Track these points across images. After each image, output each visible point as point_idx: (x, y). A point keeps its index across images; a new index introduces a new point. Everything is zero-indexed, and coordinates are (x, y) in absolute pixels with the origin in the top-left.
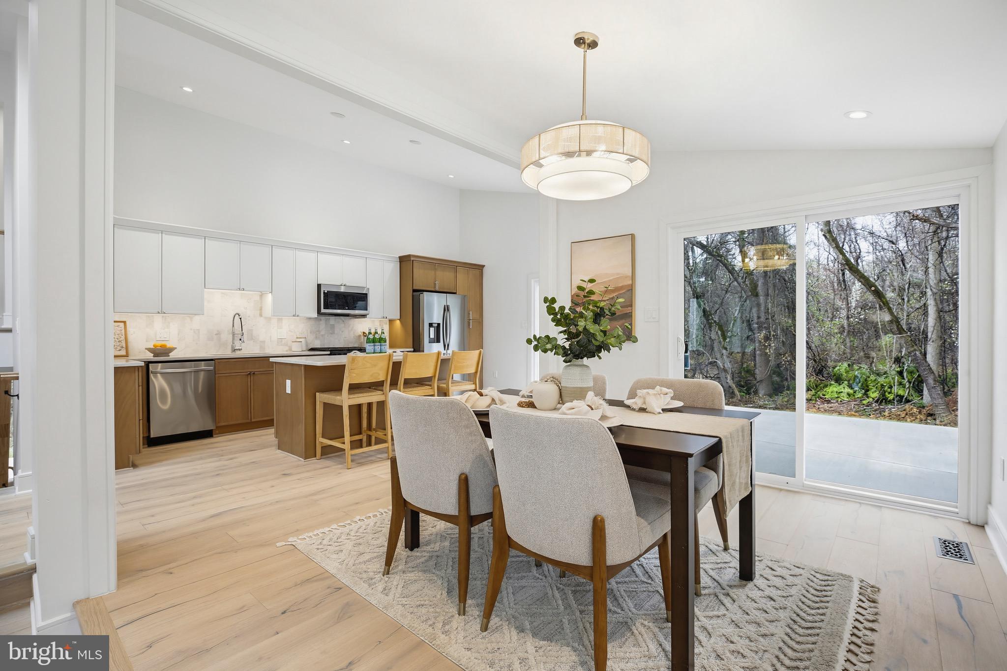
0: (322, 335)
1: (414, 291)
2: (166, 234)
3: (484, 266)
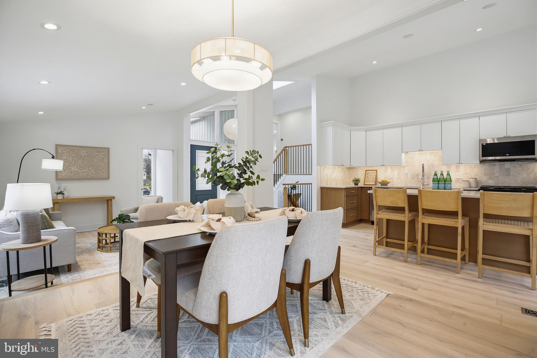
2: (385, 129)
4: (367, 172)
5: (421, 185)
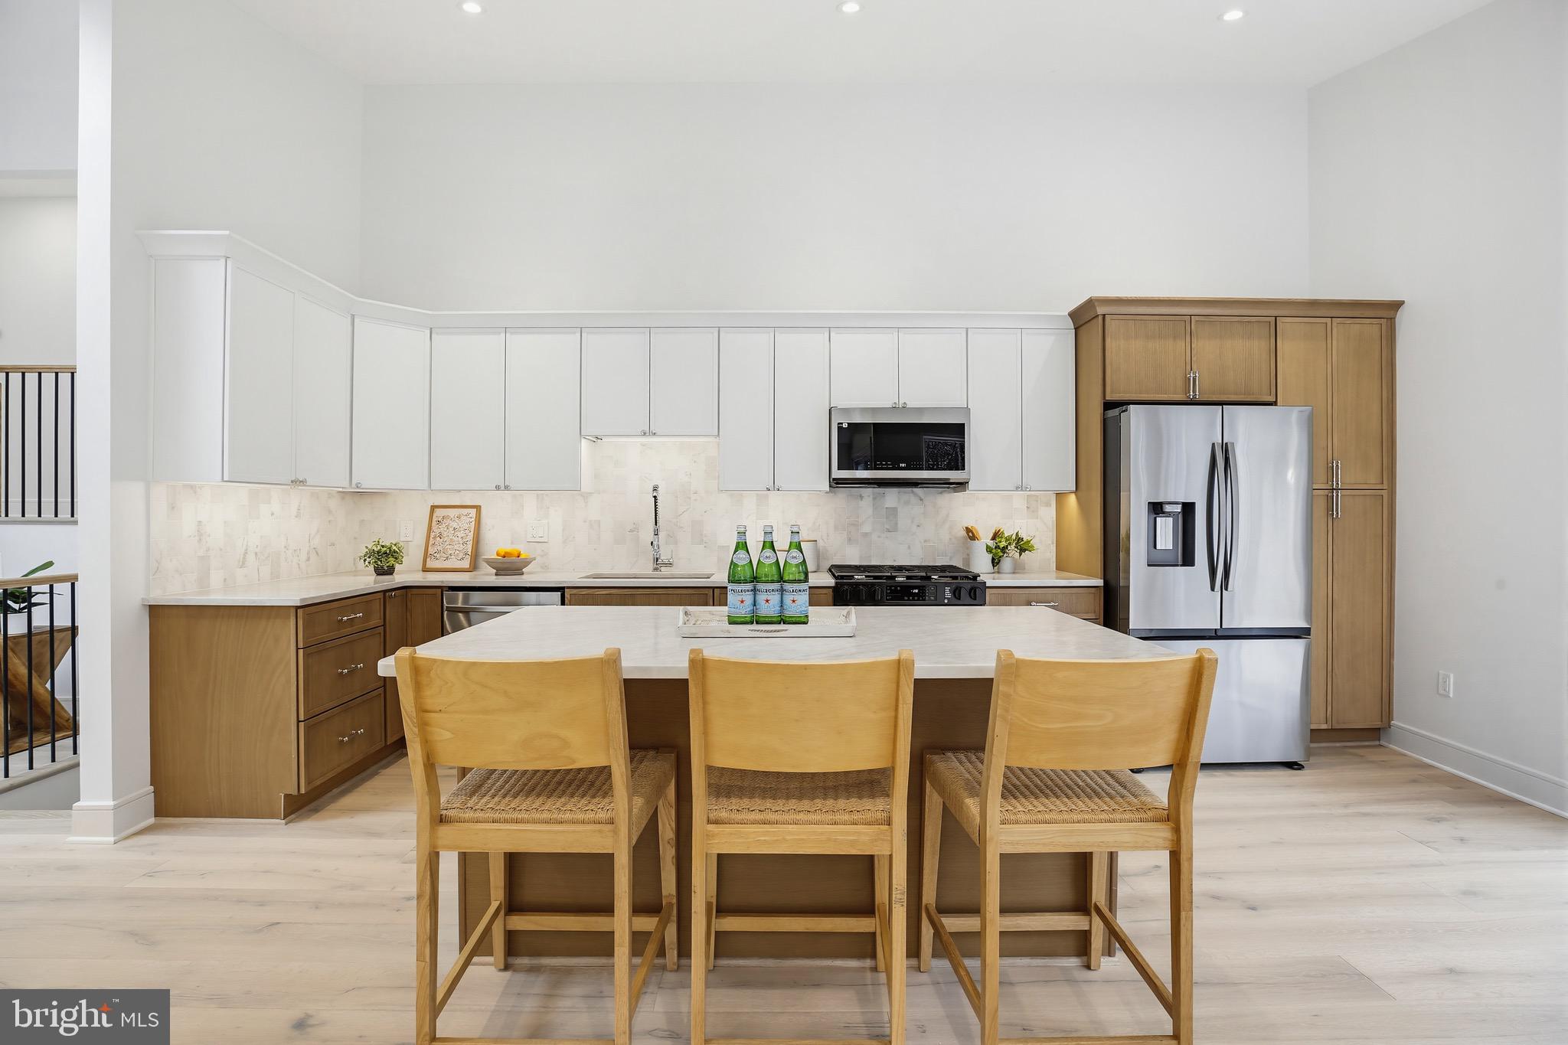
0: (866, 535)
1: (1108, 405)
2: (512, 334)
3: (1401, 303)
4: (439, 513)
5: (647, 568)
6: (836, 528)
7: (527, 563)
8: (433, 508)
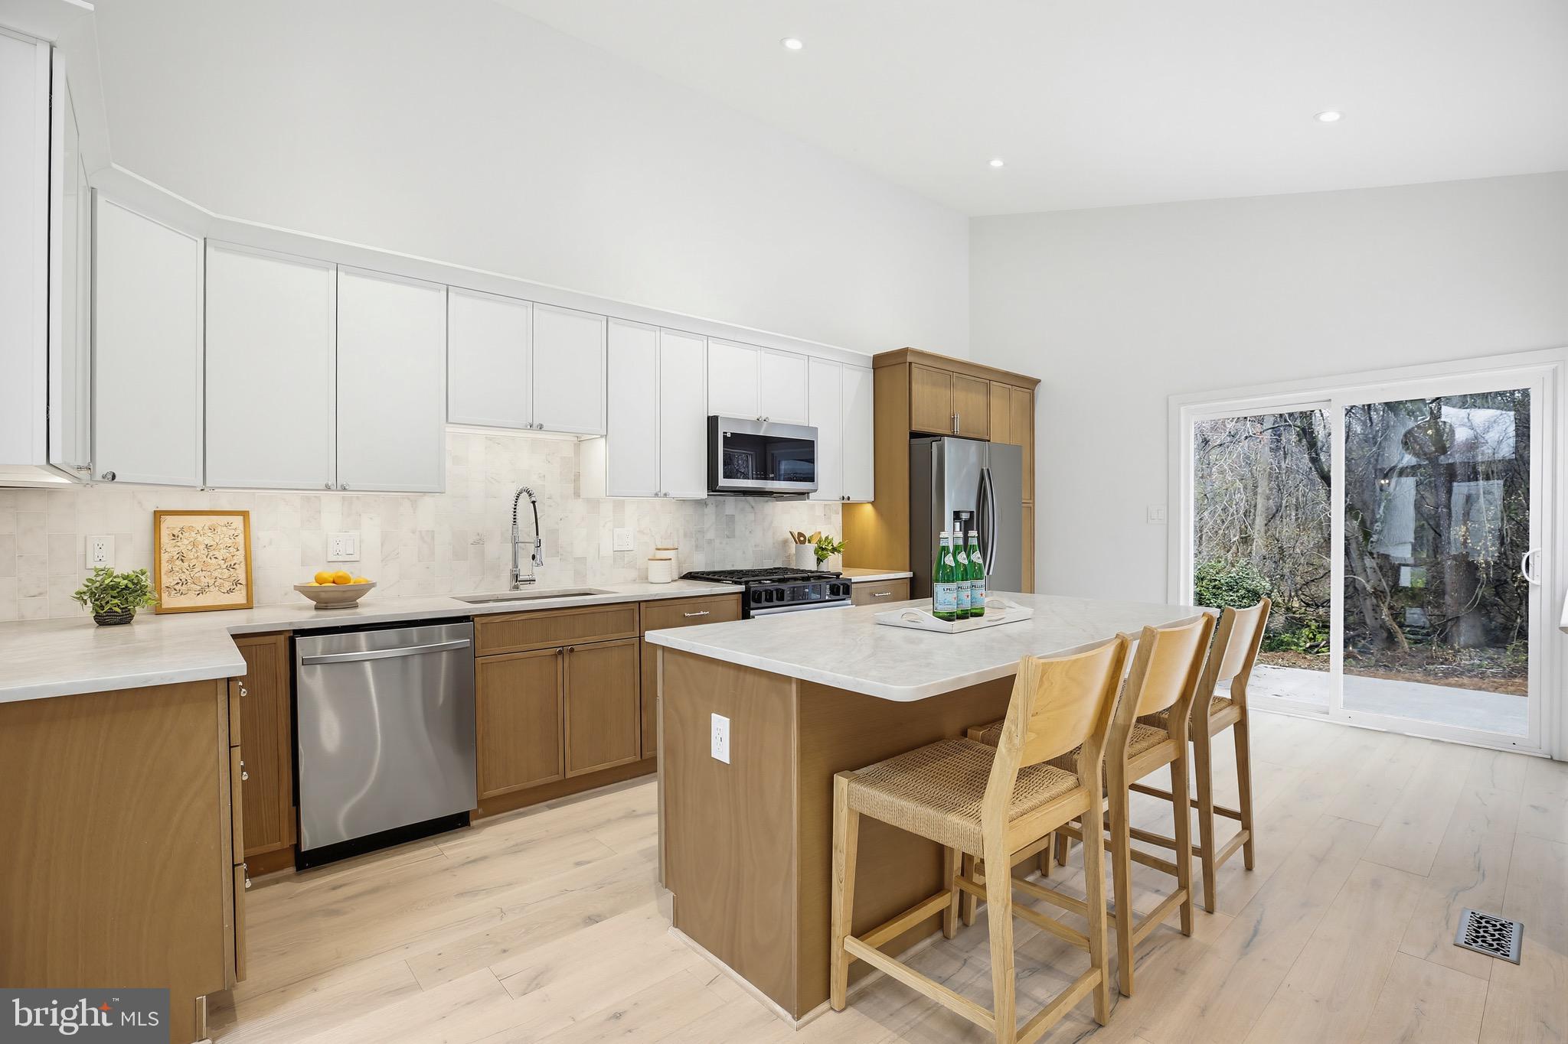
0: (710, 542)
1: (914, 435)
2: (347, 273)
3: (1039, 381)
4: (170, 522)
5: (504, 587)
6: (685, 535)
7: (363, 589)
8: (158, 515)
